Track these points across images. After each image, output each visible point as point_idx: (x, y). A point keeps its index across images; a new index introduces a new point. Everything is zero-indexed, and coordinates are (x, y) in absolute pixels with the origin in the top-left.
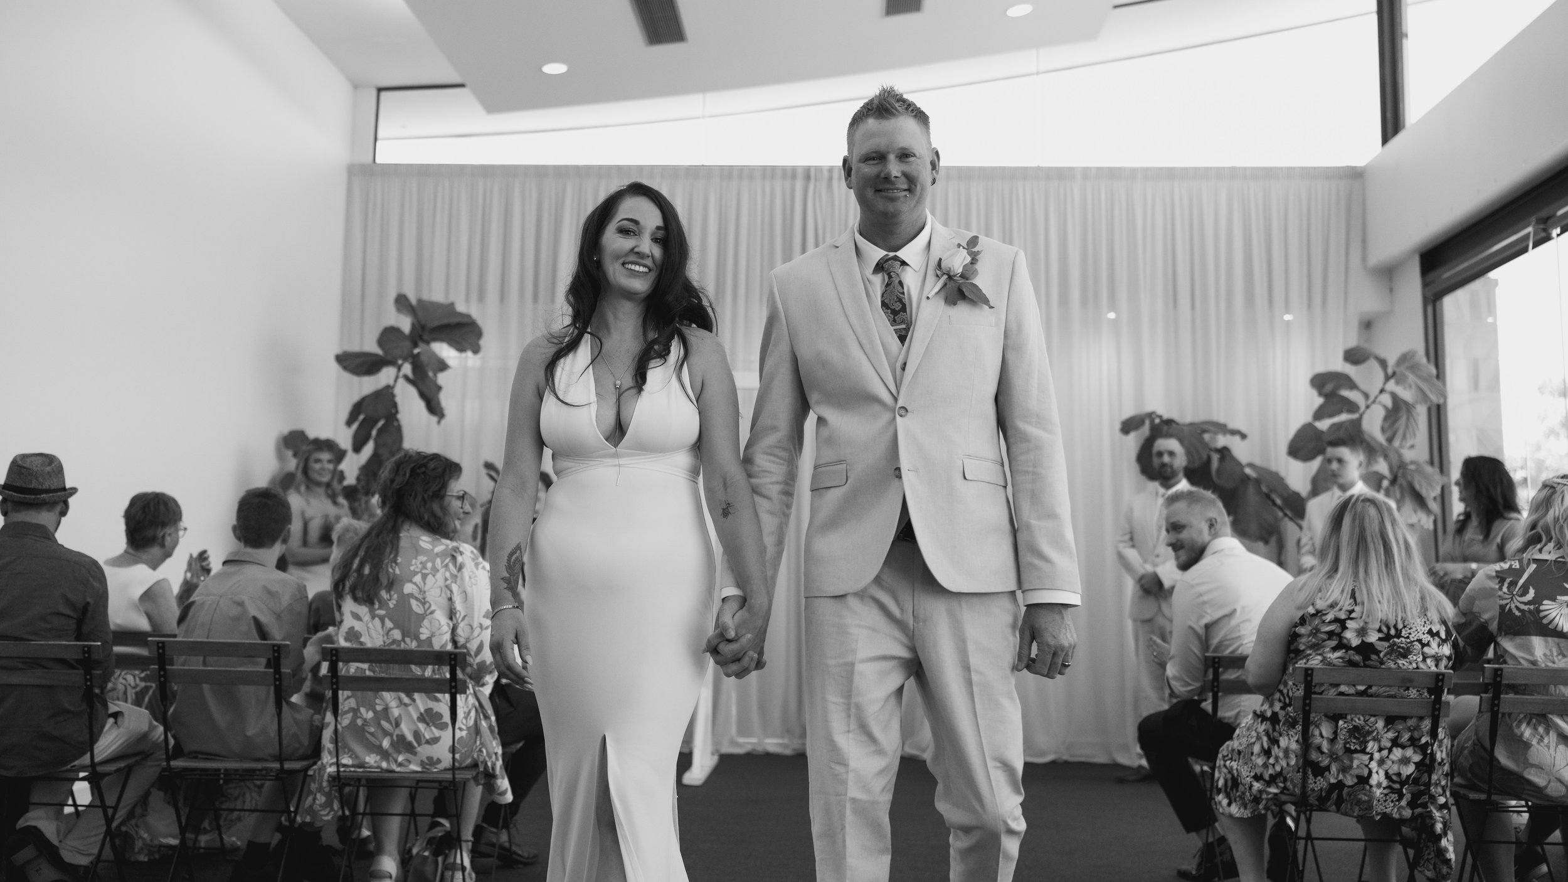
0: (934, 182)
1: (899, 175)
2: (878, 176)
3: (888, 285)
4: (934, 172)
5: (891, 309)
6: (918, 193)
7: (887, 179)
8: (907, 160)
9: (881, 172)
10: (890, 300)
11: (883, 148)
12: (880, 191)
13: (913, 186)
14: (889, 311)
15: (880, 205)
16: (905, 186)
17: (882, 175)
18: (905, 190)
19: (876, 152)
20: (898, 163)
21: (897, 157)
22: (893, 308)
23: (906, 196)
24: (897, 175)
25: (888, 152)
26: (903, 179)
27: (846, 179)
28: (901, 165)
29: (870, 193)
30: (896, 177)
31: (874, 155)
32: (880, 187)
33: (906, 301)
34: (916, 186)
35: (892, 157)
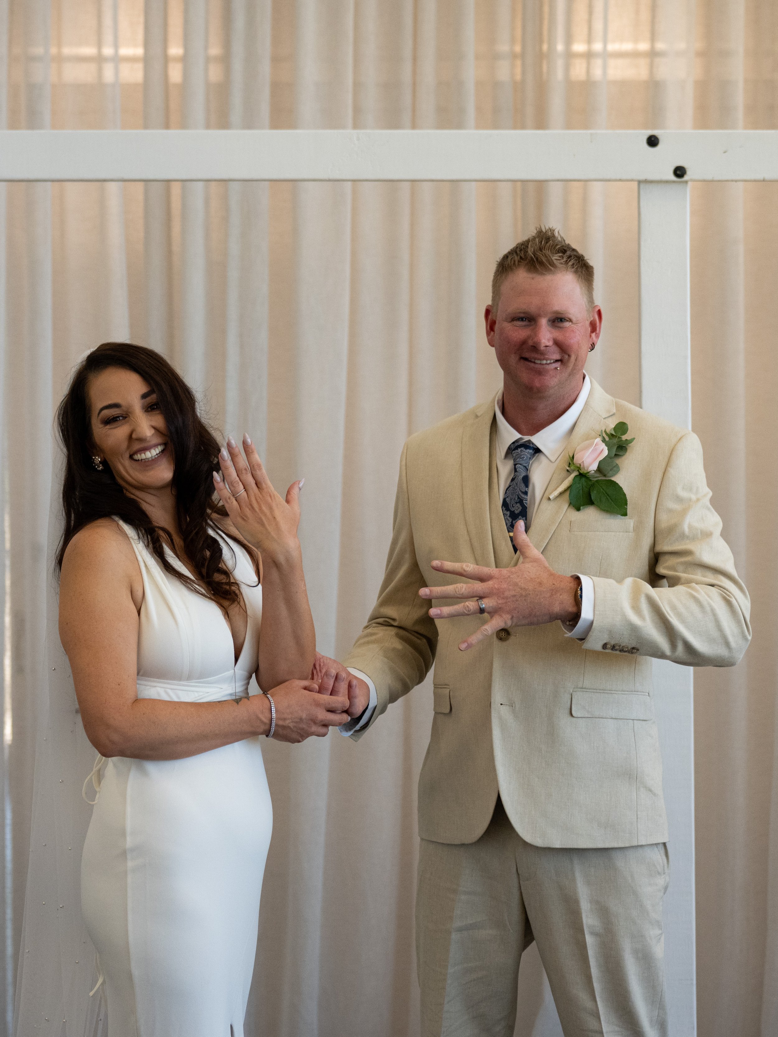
0: (593, 347)
1: (550, 343)
2: (524, 342)
3: (513, 480)
4: (593, 335)
5: (510, 511)
6: (571, 365)
7: (535, 348)
8: (561, 325)
9: (529, 337)
10: (511, 500)
11: (533, 310)
12: (526, 359)
13: (566, 357)
14: (508, 513)
15: (524, 376)
16: (557, 357)
17: (530, 343)
18: (557, 361)
19: (524, 313)
20: (550, 329)
21: (549, 321)
22: (512, 509)
23: (556, 368)
24: (548, 344)
25: (539, 316)
26: (555, 349)
27: (488, 334)
28: (553, 330)
29: (513, 359)
30: (546, 346)
31: (522, 315)
32: (527, 355)
33: (527, 503)
34: (569, 356)
35: (544, 322)
